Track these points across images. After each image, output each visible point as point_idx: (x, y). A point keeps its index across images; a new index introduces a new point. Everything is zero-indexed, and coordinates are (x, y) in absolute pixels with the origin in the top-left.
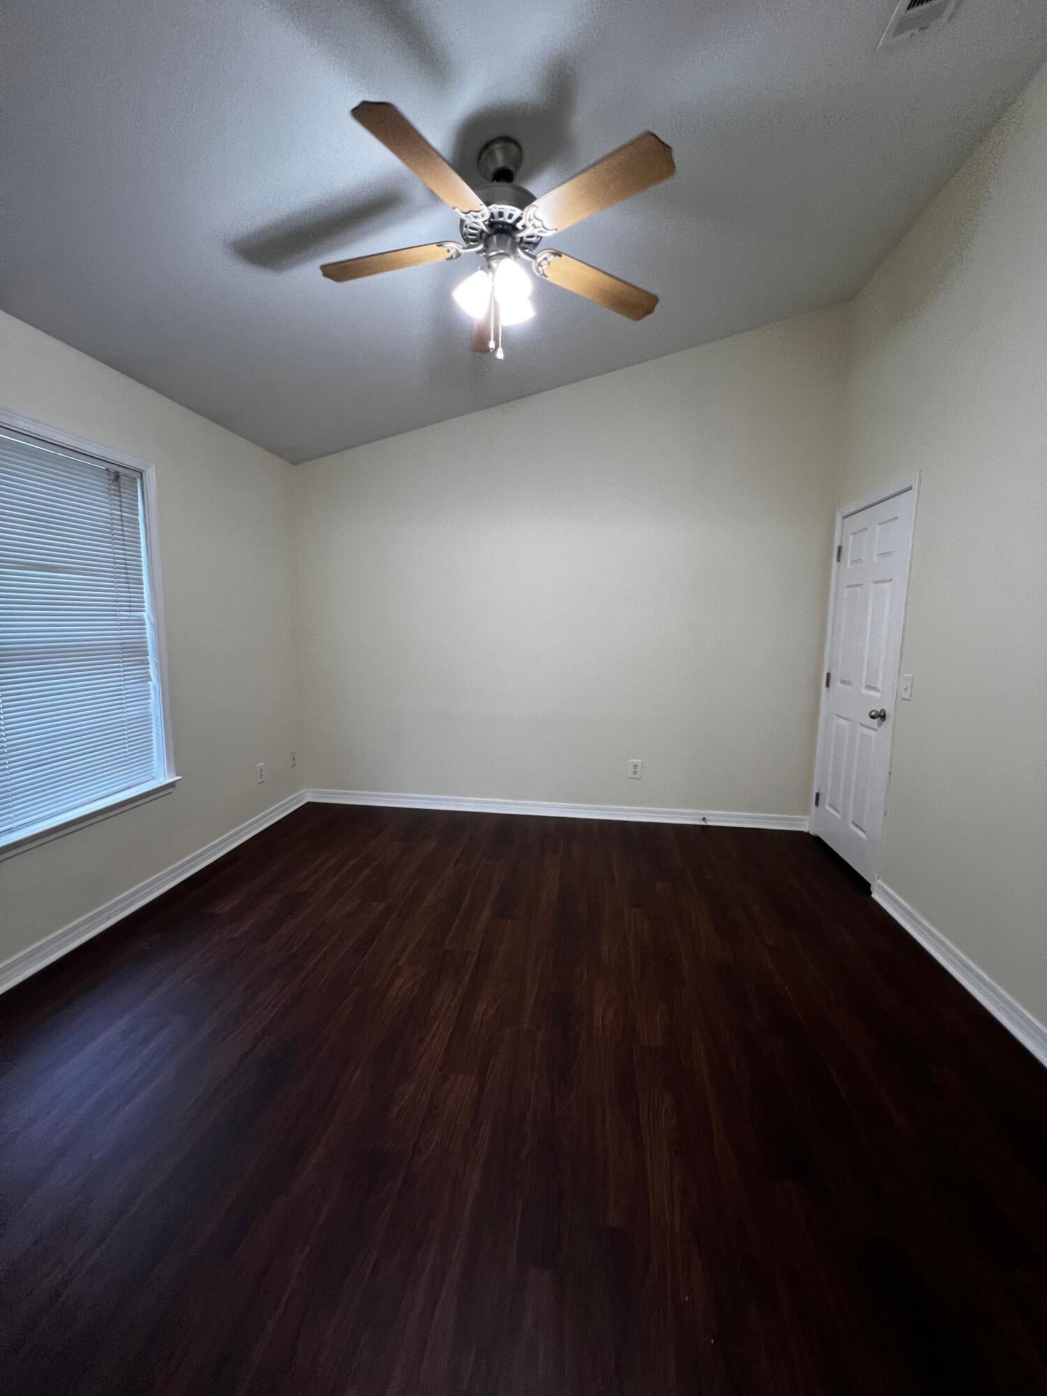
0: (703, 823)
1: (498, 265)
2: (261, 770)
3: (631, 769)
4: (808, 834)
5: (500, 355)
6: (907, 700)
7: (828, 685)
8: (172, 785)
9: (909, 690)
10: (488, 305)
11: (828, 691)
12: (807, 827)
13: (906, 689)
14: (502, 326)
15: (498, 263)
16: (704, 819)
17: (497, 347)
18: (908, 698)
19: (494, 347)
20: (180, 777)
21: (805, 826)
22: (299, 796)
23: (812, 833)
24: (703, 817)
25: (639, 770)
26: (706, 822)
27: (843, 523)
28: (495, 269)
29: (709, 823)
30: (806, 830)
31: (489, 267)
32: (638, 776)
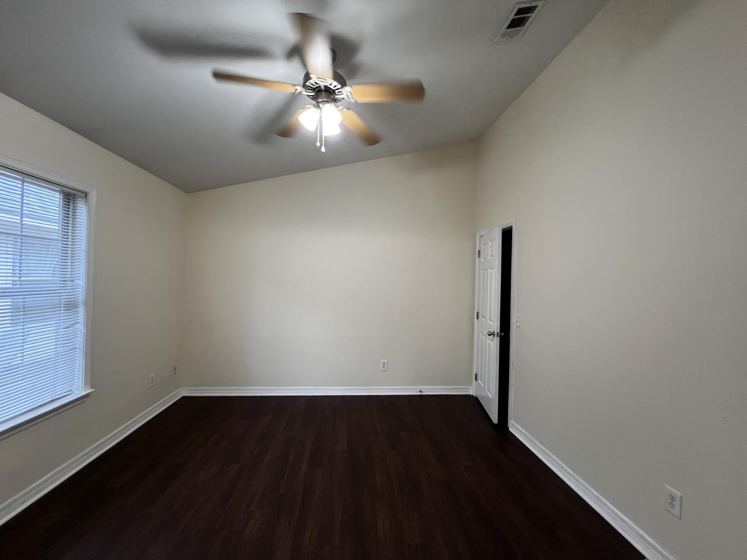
0: (420, 394)
1: (323, 107)
2: (152, 379)
3: (381, 365)
4: (472, 396)
5: (323, 150)
6: (518, 327)
7: (478, 318)
8: (87, 396)
9: (519, 322)
10: (316, 125)
11: (478, 321)
12: (472, 392)
13: (517, 322)
14: (324, 136)
15: (323, 105)
16: (421, 391)
17: (321, 145)
18: (519, 326)
19: (319, 145)
20: (93, 390)
21: (471, 392)
22: (177, 393)
23: (474, 395)
24: (419, 390)
25: (386, 366)
26: (422, 393)
27: (480, 240)
28: (321, 108)
29: (423, 394)
30: (471, 394)
31: (318, 106)
32: (385, 369)
